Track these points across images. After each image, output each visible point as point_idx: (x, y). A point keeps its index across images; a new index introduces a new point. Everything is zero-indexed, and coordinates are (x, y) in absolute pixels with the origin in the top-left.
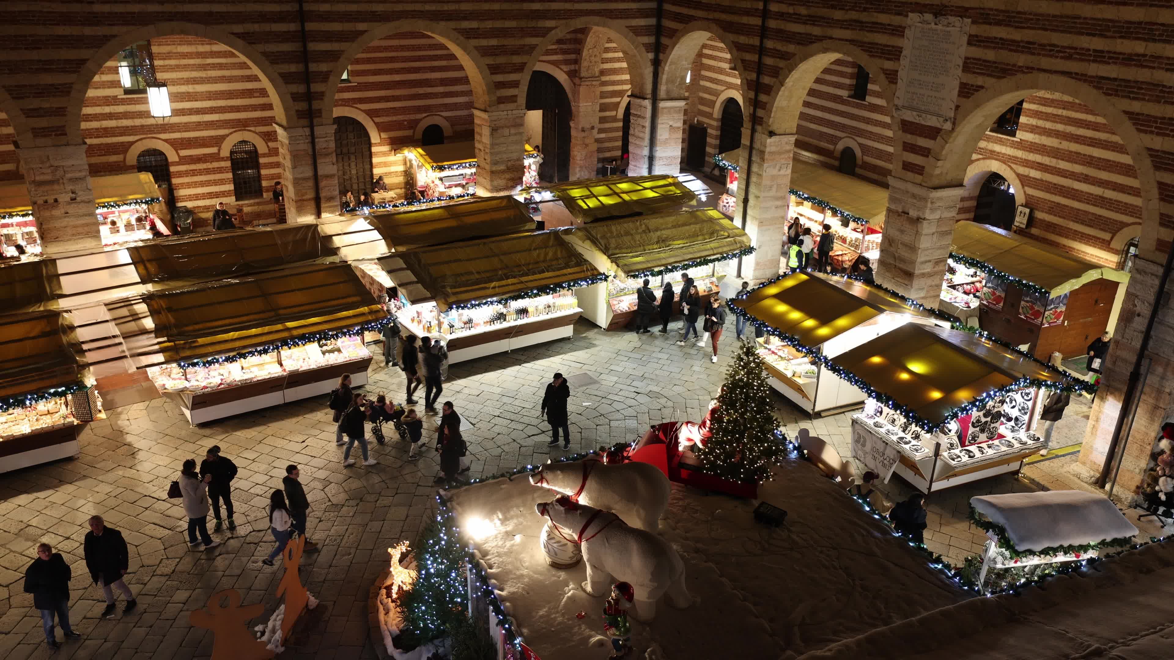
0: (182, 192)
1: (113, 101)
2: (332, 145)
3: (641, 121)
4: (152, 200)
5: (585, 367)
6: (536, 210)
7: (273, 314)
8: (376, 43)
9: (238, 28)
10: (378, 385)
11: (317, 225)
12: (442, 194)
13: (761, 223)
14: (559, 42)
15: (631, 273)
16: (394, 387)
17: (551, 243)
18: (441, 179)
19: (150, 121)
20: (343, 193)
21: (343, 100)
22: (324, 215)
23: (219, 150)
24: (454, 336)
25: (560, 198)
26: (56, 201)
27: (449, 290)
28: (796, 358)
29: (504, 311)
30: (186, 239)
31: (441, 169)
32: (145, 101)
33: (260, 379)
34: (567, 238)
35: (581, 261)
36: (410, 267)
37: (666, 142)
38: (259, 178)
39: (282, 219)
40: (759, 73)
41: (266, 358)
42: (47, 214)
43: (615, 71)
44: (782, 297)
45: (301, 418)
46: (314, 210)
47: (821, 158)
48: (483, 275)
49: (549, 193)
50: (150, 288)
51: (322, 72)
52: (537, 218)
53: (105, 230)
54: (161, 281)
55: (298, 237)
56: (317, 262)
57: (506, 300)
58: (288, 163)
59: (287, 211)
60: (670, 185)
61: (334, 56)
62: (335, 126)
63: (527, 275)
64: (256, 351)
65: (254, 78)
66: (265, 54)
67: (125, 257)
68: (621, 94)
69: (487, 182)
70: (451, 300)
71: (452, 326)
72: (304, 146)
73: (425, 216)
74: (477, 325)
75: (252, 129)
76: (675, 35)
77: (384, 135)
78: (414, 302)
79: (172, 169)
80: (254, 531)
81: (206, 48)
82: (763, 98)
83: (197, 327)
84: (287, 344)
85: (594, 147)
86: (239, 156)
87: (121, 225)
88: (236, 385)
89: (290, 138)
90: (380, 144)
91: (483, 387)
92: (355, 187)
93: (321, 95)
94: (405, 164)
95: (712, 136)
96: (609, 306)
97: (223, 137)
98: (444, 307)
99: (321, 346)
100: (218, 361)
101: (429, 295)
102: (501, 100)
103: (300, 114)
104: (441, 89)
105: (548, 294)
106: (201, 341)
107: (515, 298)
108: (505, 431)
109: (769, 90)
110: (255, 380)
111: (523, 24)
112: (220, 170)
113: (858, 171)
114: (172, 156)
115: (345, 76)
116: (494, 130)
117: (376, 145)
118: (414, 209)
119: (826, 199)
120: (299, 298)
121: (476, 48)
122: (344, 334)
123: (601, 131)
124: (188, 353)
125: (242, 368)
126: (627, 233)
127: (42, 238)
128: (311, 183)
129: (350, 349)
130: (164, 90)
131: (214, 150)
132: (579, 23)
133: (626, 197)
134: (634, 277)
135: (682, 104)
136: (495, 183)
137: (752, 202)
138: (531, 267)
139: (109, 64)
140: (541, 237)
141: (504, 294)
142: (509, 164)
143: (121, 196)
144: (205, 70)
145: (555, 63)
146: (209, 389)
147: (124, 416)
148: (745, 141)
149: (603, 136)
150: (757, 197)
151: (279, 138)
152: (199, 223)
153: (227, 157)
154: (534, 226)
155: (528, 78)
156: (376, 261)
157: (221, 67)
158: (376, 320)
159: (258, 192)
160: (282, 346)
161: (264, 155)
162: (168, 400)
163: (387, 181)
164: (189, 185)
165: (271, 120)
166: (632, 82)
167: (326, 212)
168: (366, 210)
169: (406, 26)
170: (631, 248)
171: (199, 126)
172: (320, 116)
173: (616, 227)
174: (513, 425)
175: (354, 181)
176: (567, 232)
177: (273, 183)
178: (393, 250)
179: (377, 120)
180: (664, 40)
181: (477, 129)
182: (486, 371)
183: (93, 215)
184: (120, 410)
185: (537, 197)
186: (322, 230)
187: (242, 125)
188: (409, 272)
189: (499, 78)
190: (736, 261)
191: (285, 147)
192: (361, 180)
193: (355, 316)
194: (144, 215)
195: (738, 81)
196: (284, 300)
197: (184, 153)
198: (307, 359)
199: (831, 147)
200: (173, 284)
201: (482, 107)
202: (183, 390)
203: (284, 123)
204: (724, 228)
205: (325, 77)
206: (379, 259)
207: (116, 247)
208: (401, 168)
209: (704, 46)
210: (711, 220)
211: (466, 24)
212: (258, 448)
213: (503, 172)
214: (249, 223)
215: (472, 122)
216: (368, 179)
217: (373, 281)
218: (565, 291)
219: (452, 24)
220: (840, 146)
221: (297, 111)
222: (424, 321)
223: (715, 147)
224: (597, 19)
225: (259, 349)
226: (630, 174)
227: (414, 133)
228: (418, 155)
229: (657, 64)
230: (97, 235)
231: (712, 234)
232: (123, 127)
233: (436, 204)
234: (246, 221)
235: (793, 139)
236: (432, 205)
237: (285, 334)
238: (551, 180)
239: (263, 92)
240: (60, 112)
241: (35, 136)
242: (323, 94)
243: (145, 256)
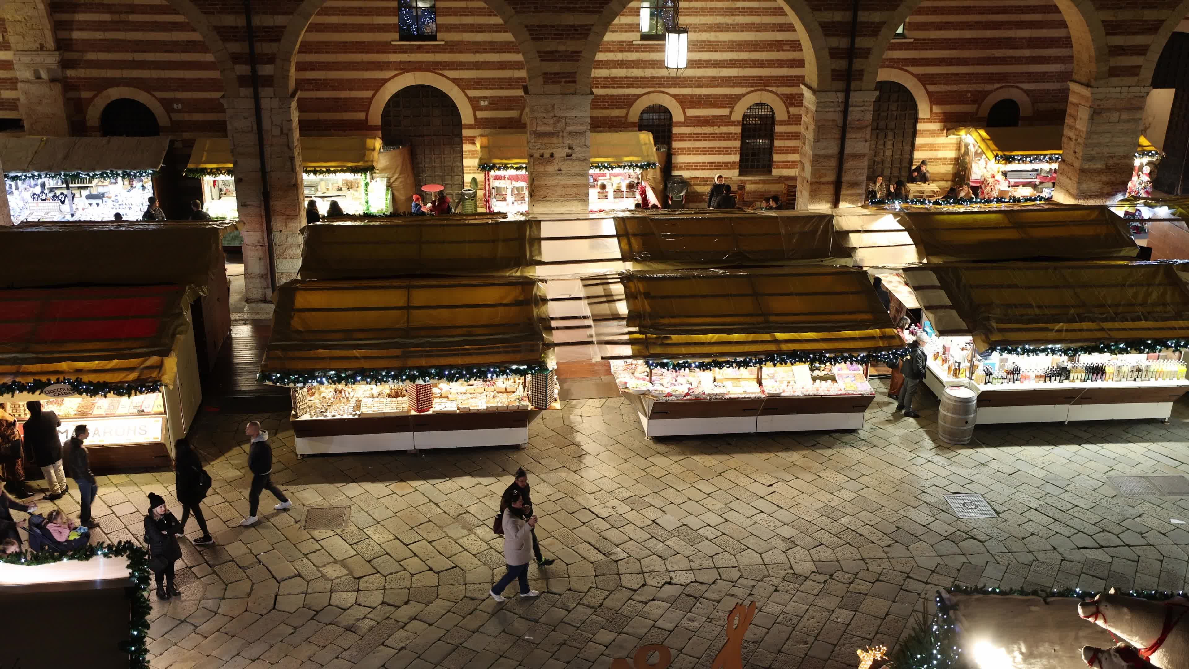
0: (680, 159)
1: (628, 47)
2: (869, 116)
4: (648, 165)
5: (1183, 467)
6: (1140, 231)
7: (761, 319)
10: (875, 433)
11: (832, 217)
12: (1002, 194)
16: (895, 440)
17: (1158, 280)
18: (1005, 174)
19: (663, 73)
20: (872, 178)
21: (891, 60)
22: (843, 205)
23: (731, 113)
24: (989, 388)
25: (1182, 218)
26: (552, 155)
27: (994, 325)
29: (1069, 366)
30: (677, 215)
31: (1009, 160)
32: (661, 49)
33: (733, 396)
34: (1185, 276)
36: (944, 286)
38: (770, 150)
41: (743, 372)
42: (540, 169)
45: (772, 455)
46: (831, 197)
48: (1047, 312)
49: (1166, 208)
50: (629, 267)
51: (873, 23)
52: (1141, 242)
53: (593, 193)
54: (643, 260)
55: (807, 228)
56: (824, 263)
57: (1076, 351)
58: (810, 135)
59: (798, 194)
62: (877, 93)
63: (1113, 320)
64: (735, 362)
65: (790, 28)
67: (609, 227)
69: (1071, 185)
70: (994, 338)
71: (989, 374)
72: (834, 115)
73: (976, 221)
74: (1026, 378)
75: (774, 89)
77: (936, 109)
78: (942, 333)
79: (676, 130)
80: (696, 581)
83: (673, 321)
84: (772, 360)
86: (752, 121)
87: (610, 190)
88: (704, 399)
89: (818, 104)
90: (929, 121)
91: (1019, 465)
92: (887, 172)
93: (866, 53)
94: (959, 148)
97: (739, 97)
98: (984, 347)
99: (812, 370)
100: (689, 366)
101: (964, 326)
102: (1115, 72)
103: (837, 75)
104: (1027, 53)
105: (1141, 352)
106: (675, 338)
107: (1090, 350)
108: (1042, 532)
110: (727, 397)
112: (728, 137)
114: (678, 115)
115: (900, 30)
116: (1096, 113)
117: (925, 120)
118: (962, 210)
120: (795, 304)
122: (845, 360)
124: (658, 350)
125: (715, 380)
127: (531, 195)
128: (833, 163)
129: (848, 380)
130: (684, 36)
131: (725, 112)
136: (1084, 186)
138: (1120, 309)
139: (633, 4)
140: (1143, 270)
141: (1072, 341)
142: (1111, 162)
143: (615, 156)
144: (732, 15)
146: (673, 398)
147: (577, 411)
151: (805, 103)
152: (693, 197)
153: (738, 122)
154: (1134, 253)
155: (1164, 42)
156: (901, 272)
157: (750, 11)
158: (888, 349)
159: (767, 167)
160: (766, 361)
161: (782, 123)
162: (626, 401)
163: (930, 169)
164: (690, 151)
165: (799, 80)
167: (845, 200)
168: (898, 205)
171: (715, 81)
172: (861, 79)
174: (1056, 527)
175: (888, 165)
176: (1186, 267)
178: (925, 261)
179: (931, 88)
181: (1070, 110)
182: (1027, 443)
183: (585, 175)
184: (574, 402)
185: (1146, 213)
186: (838, 225)
187: (762, 83)
188: (942, 292)
189: (1118, 40)
191: (810, 115)
192: (897, 164)
193: (862, 339)
194: (636, 181)
196: (778, 304)
197: (691, 112)
198: (792, 383)
200: (655, 266)
201: (1084, 80)
202: (644, 394)
203: (815, 85)
205: (875, 30)
206: (905, 270)
207: (602, 215)
208: (952, 154)
212: (715, 480)
213: (1099, 172)
214: (750, 204)
215: (1065, 99)
216: (905, 164)
218: (1169, 353)
221: (833, 71)
222: (951, 360)
225: (738, 359)
227: (978, 109)
228: (979, 139)
230: (584, 198)
232: (632, 77)
233: (994, 206)
236: (987, 207)
237: (772, 347)
238: (1170, 190)
239: (796, 46)
240: (574, 56)
241: (545, 82)
242: (869, 51)
243: (630, 228)
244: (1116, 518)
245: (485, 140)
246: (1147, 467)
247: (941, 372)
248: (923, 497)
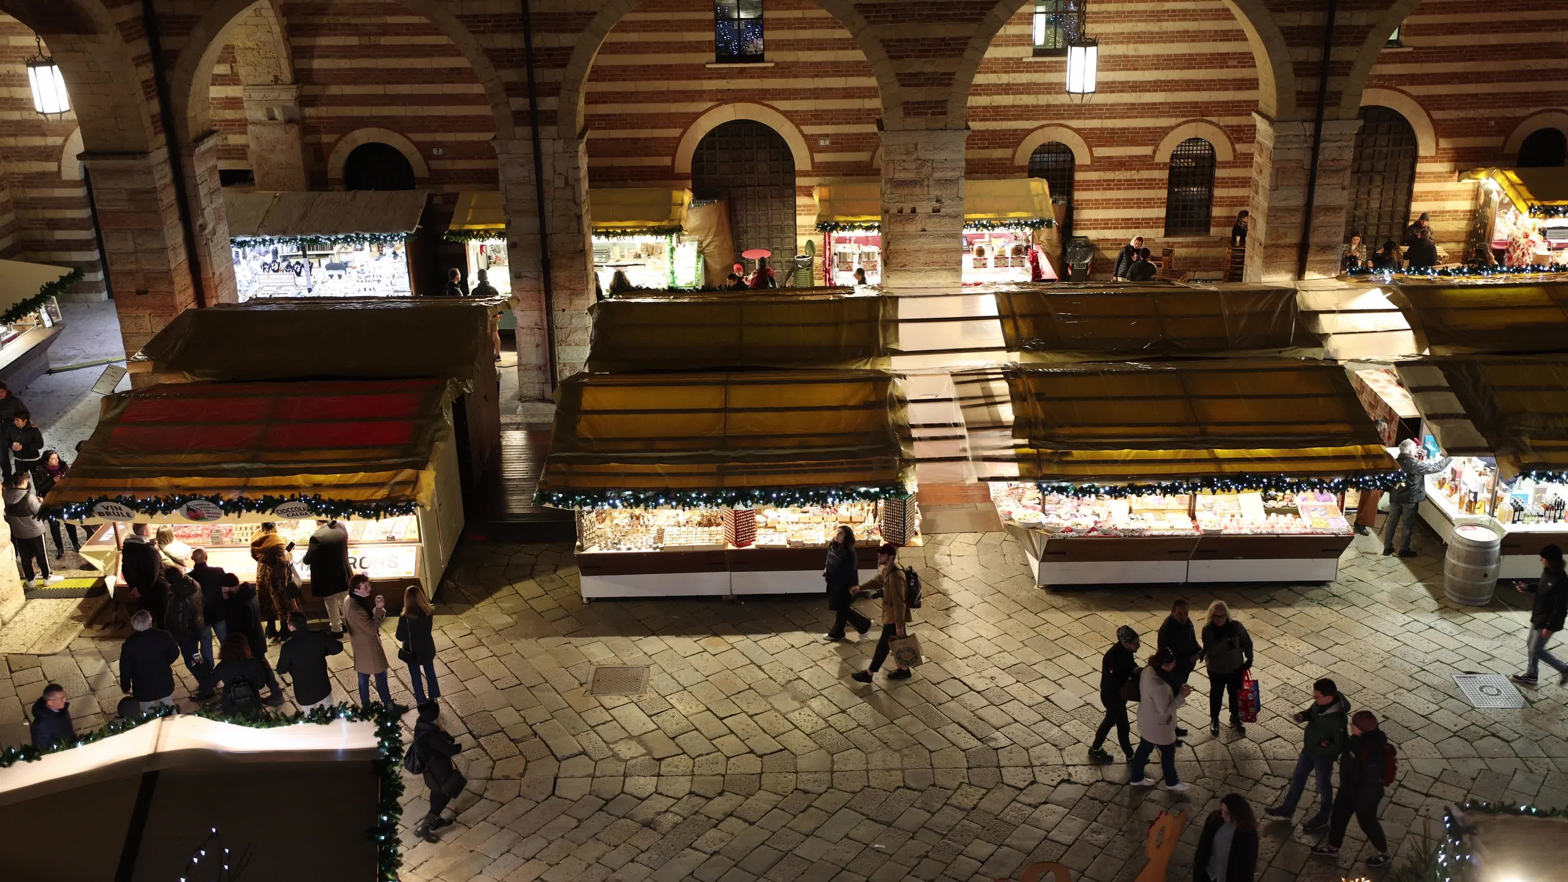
0: (1085, 215)
1: (1016, 65)
2: (1349, 155)
4: (1042, 222)
7: (1195, 430)
10: (1353, 587)
11: (1295, 292)
16: (1384, 597)
18: (1543, 232)
19: (1063, 99)
21: (1381, 77)
22: (1309, 275)
23: (1155, 152)
24: (1519, 528)
26: (914, 211)
27: (1527, 441)
30: (1081, 290)
31: (1549, 212)
32: (1062, 68)
33: (1155, 533)
36: (1455, 386)
38: (1208, 201)
39: (1235, 272)
41: (1170, 500)
42: (898, 229)
46: (1293, 265)
50: (1016, 358)
51: (1357, 27)
53: (968, 260)
54: (1034, 350)
55: (1260, 307)
56: (1284, 355)
58: (1264, 181)
59: (1247, 261)
62: (1361, 123)
64: (1159, 487)
65: (1239, 36)
67: (989, 306)
71: (1518, 509)
72: (1299, 154)
73: (1501, 297)
75: (1214, 119)
77: (1444, 143)
78: (1452, 451)
79: (1079, 176)
80: (1103, 780)
83: (1076, 431)
84: (1210, 485)
86: (1183, 163)
87: (990, 256)
88: (1116, 536)
89: (1277, 137)
90: (1433, 160)
92: (1372, 231)
93: (1346, 68)
94: (1476, 197)
97: (1166, 131)
98: (1510, 471)
99: (1265, 499)
100: (1097, 492)
101: (1483, 442)
103: (1303, 99)
106: (1077, 454)
110: (1148, 533)
112: (1150, 184)
114: (1082, 156)
115: (1394, 37)
117: (1427, 159)
118: (1480, 282)
120: (1244, 410)
122: (1312, 486)
124: (1054, 470)
125: (1130, 511)
127: (885, 263)
128: (1297, 218)
129: (1315, 514)
130: (1092, 50)
131: (1147, 150)
139: (1025, 9)
143: (998, 211)
144: (1159, 20)
146: (1074, 534)
147: (944, 549)
151: (1259, 137)
152: (1101, 266)
153: (1165, 164)
156: (1393, 367)
157: (1184, 15)
158: (1373, 472)
159: (1203, 224)
160: (1202, 486)
161: (1226, 165)
162: (1010, 537)
163: (1434, 226)
164: (1098, 204)
165: (1252, 106)
167: (1314, 270)
168: (1388, 276)
171: (1133, 110)
172: (1338, 104)
175: (1373, 221)
177: (1236, 212)
178: (1427, 352)
179: (1438, 115)
183: (957, 236)
184: (940, 537)
186: (1303, 301)
187: (1199, 112)
188: (1452, 396)
191: (1266, 154)
192: (1386, 220)
193: (1336, 458)
194: (1025, 244)
196: (1220, 410)
197: (1100, 152)
198: (1237, 517)
200: (1050, 357)
202: (1034, 527)
203: (1273, 113)
205: (1358, 36)
206: (1398, 364)
207: (980, 289)
208: (1466, 205)
214: (1179, 275)
216: (1398, 220)
217: (1376, 401)
221: (1299, 93)
222: (1464, 490)
225: (1164, 484)
227: (1505, 142)
228: (1506, 184)
230: (956, 267)
232: (1021, 106)
233: (1528, 277)
234: (1175, 271)
236: (1517, 278)
237: (1210, 468)
239: (1246, 60)
240: (944, 80)
241: (907, 114)
242: (1349, 65)
243: (1017, 308)
245: (825, 191)
247: (1450, 505)
248: (1422, 676)
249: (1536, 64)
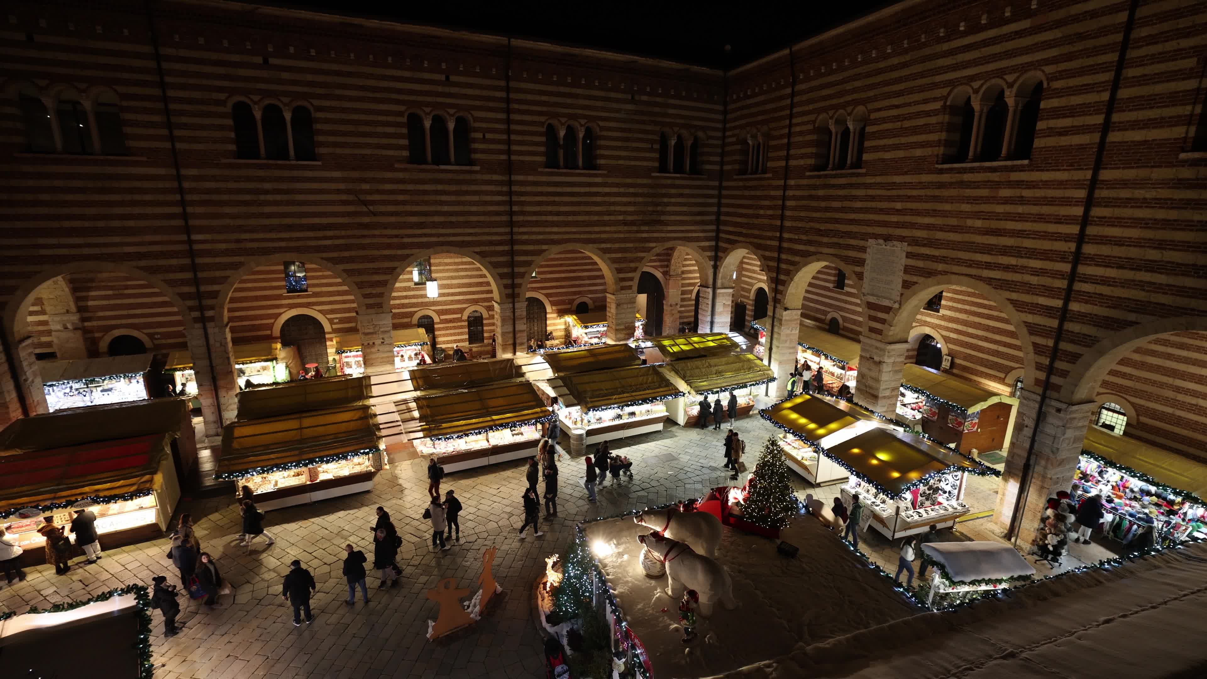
0: (440, 339)
1: (408, 289)
2: (525, 313)
3: (705, 300)
4: (424, 343)
5: (670, 450)
6: (642, 352)
7: (485, 411)
8: (552, 256)
9: (478, 249)
11: (513, 359)
12: (586, 342)
13: (780, 363)
14: (658, 255)
15: (699, 392)
17: (650, 373)
18: (586, 333)
19: (427, 300)
20: (529, 339)
21: (532, 288)
22: (518, 354)
23: (462, 316)
24: (590, 428)
25: (656, 346)
26: (374, 343)
27: (588, 400)
28: (803, 448)
29: (621, 413)
30: (440, 366)
31: (586, 327)
32: (425, 289)
33: (475, 449)
34: (661, 370)
35: (668, 384)
36: (566, 385)
37: (721, 313)
38: (482, 332)
39: (494, 355)
40: (778, 273)
41: (480, 437)
42: (368, 351)
43: (690, 272)
44: (794, 409)
45: (497, 474)
46: (512, 351)
47: (818, 324)
48: (609, 391)
49: (650, 342)
50: (418, 393)
51: (521, 273)
52: (643, 357)
53: (397, 360)
54: (425, 389)
55: (502, 366)
56: (512, 381)
57: (623, 407)
58: (499, 323)
60: (724, 339)
61: (528, 264)
62: (527, 303)
63: (635, 392)
64: (475, 432)
65: (484, 276)
66: (490, 263)
67: (407, 376)
68: (694, 285)
69: (613, 336)
70: (589, 406)
71: (589, 422)
72: (509, 313)
73: (576, 355)
74: (605, 421)
75: (481, 304)
76: (726, 251)
77: (554, 308)
78: (567, 406)
79: (436, 326)
81: (459, 260)
82: (780, 288)
83: (443, 417)
84: (492, 429)
85: (678, 315)
86: (472, 319)
87: (406, 357)
88: (462, 452)
89: (501, 309)
90: (552, 313)
93: (520, 286)
94: (566, 324)
95: (749, 310)
96: (685, 412)
97: (465, 309)
98: (585, 410)
99: (512, 431)
100: (453, 438)
101: (576, 402)
102: (623, 288)
103: (508, 296)
104: (588, 282)
105: (648, 403)
106: (444, 425)
107: (628, 406)
109: (784, 283)
110: (473, 450)
111: (637, 245)
112: (461, 327)
113: (841, 332)
114: (436, 319)
115: (534, 275)
116: (618, 305)
117: (550, 313)
118: (570, 351)
119: (821, 349)
120: (500, 402)
121: (610, 259)
122: (526, 424)
123: (681, 306)
124: (436, 432)
125: (466, 443)
126: (697, 368)
127: (365, 364)
128: (511, 335)
129: (528, 433)
130: (435, 282)
131: (459, 316)
132: (669, 244)
133: (697, 346)
134: (701, 394)
135: (731, 291)
136: (618, 336)
137: (774, 350)
138: (638, 387)
139: (409, 269)
140: (644, 369)
141: (621, 403)
142: (627, 325)
143: (407, 341)
144: (458, 272)
145: (655, 267)
146: (447, 454)
147: (399, 468)
148: (770, 313)
149: (683, 309)
150: (778, 347)
151: (495, 309)
152: (447, 357)
153: (466, 320)
154: (640, 362)
155: (639, 275)
156: (546, 381)
157: (466, 270)
158: (544, 417)
159: (482, 340)
160: (489, 430)
161: (486, 319)
163: (554, 334)
164: (444, 335)
166: (700, 278)
167: (519, 352)
168: (542, 351)
169: (570, 246)
170: (700, 377)
171: (452, 302)
172: (519, 297)
173: (690, 364)
176: (660, 366)
177: (490, 334)
178: (556, 375)
179: (551, 299)
180: (720, 254)
181: (608, 305)
183: (392, 351)
184: (397, 464)
185: (643, 345)
186: (516, 362)
187: (475, 302)
188: (565, 388)
189: (622, 275)
190: (764, 386)
191: (498, 314)
193: (532, 414)
194: (418, 352)
195: (765, 278)
196: (492, 403)
197: (443, 317)
198: (503, 438)
199: (823, 317)
200: (431, 392)
201: (612, 292)
203: (499, 301)
204: (757, 366)
205: (522, 275)
206: (548, 380)
207: (403, 370)
208: (563, 327)
209: (744, 257)
210: (749, 360)
211: (604, 246)
213: (622, 330)
214: (476, 357)
215: (606, 300)
217: (544, 393)
218: (658, 402)
219: (596, 246)
220: (829, 317)
221: (506, 294)
222: (573, 418)
223: (751, 316)
224: (680, 242)
226: (699, 332)
227: (571, 307)
228: (573, 319)
229: (716, 268)
230: (392, 363)
231: (749, 369)
232: (412, 303)
233: (583, 348)
234: (473, 356)
235: (799, 312)
236: (580, 349)
237: (491, 423)
238: (651, 335)
239: (488, 284)
240: (381, 295)
241: (367, 308)
242: (521, 284)
243: (417, 375)
244: (648, 476)
245: (338, 339)
246: (657, 452)
247: (568, 423)
248: (568, 482)
249: (577, 282)
